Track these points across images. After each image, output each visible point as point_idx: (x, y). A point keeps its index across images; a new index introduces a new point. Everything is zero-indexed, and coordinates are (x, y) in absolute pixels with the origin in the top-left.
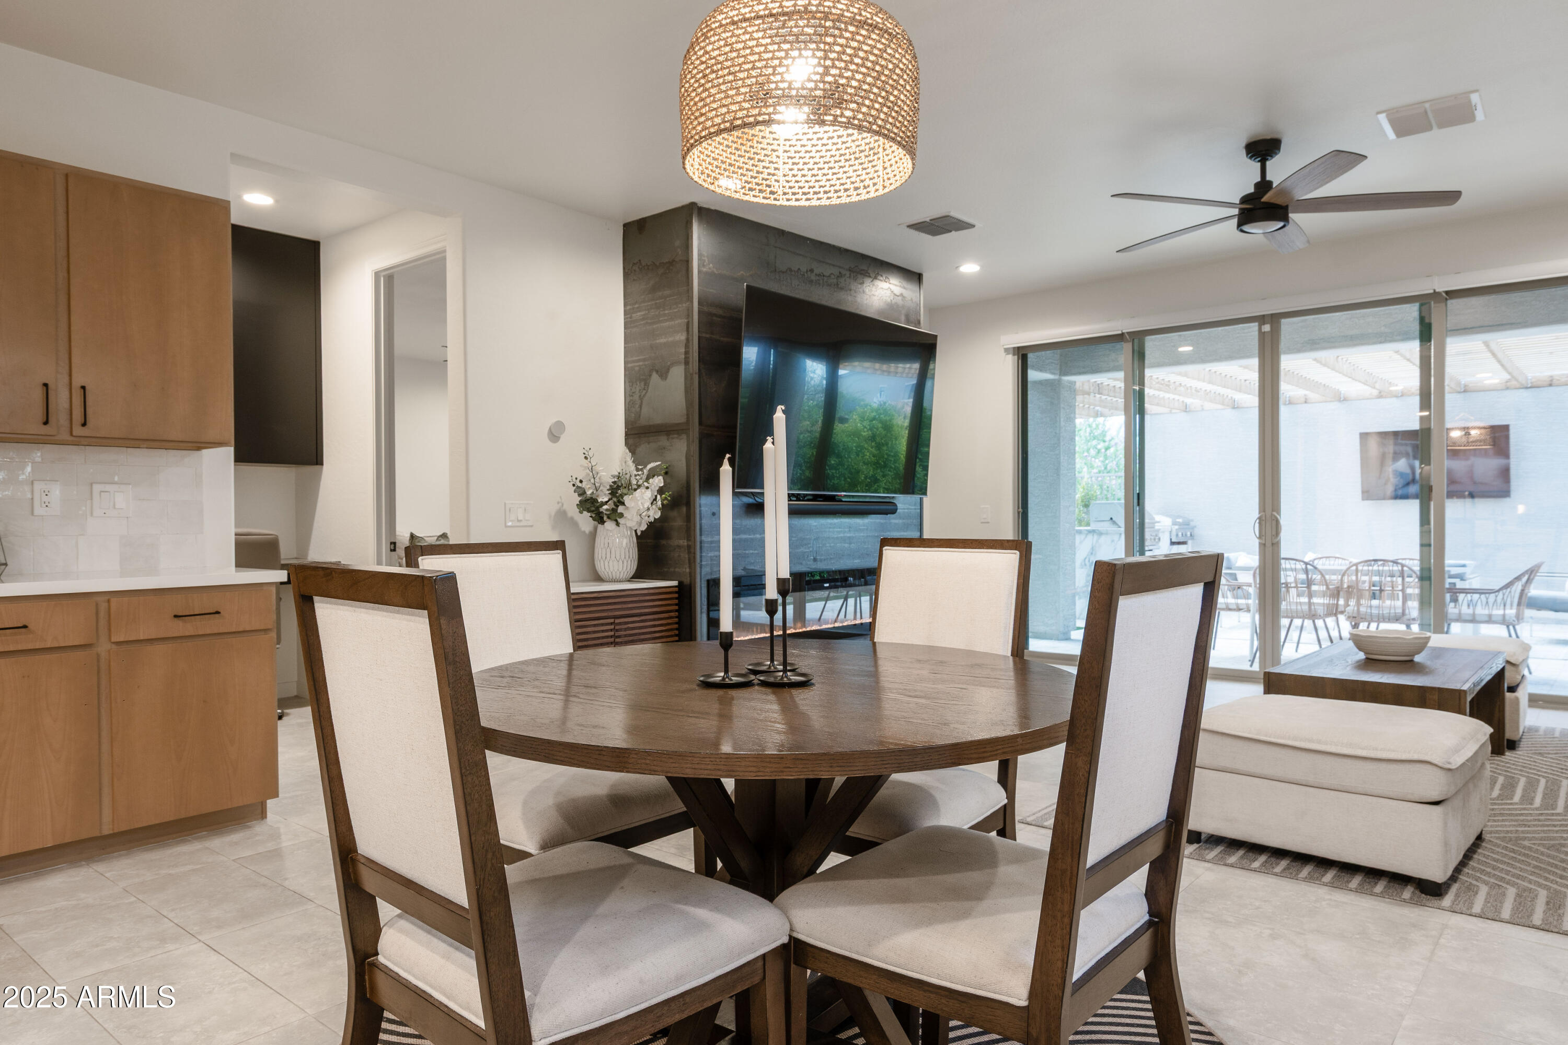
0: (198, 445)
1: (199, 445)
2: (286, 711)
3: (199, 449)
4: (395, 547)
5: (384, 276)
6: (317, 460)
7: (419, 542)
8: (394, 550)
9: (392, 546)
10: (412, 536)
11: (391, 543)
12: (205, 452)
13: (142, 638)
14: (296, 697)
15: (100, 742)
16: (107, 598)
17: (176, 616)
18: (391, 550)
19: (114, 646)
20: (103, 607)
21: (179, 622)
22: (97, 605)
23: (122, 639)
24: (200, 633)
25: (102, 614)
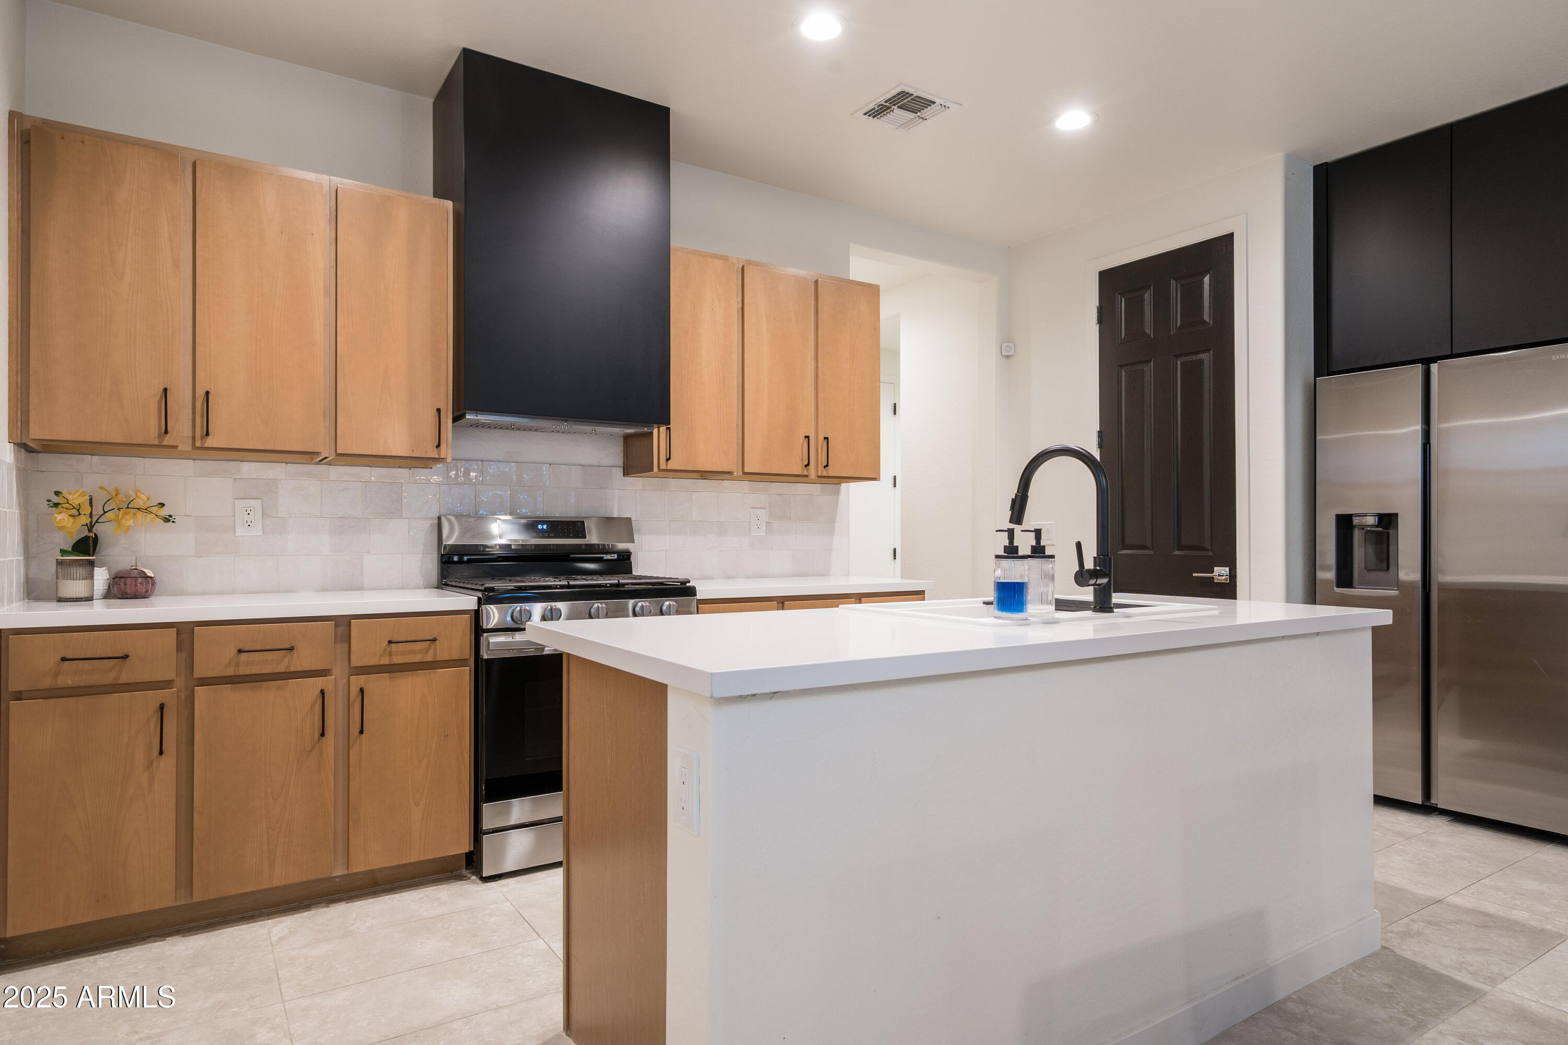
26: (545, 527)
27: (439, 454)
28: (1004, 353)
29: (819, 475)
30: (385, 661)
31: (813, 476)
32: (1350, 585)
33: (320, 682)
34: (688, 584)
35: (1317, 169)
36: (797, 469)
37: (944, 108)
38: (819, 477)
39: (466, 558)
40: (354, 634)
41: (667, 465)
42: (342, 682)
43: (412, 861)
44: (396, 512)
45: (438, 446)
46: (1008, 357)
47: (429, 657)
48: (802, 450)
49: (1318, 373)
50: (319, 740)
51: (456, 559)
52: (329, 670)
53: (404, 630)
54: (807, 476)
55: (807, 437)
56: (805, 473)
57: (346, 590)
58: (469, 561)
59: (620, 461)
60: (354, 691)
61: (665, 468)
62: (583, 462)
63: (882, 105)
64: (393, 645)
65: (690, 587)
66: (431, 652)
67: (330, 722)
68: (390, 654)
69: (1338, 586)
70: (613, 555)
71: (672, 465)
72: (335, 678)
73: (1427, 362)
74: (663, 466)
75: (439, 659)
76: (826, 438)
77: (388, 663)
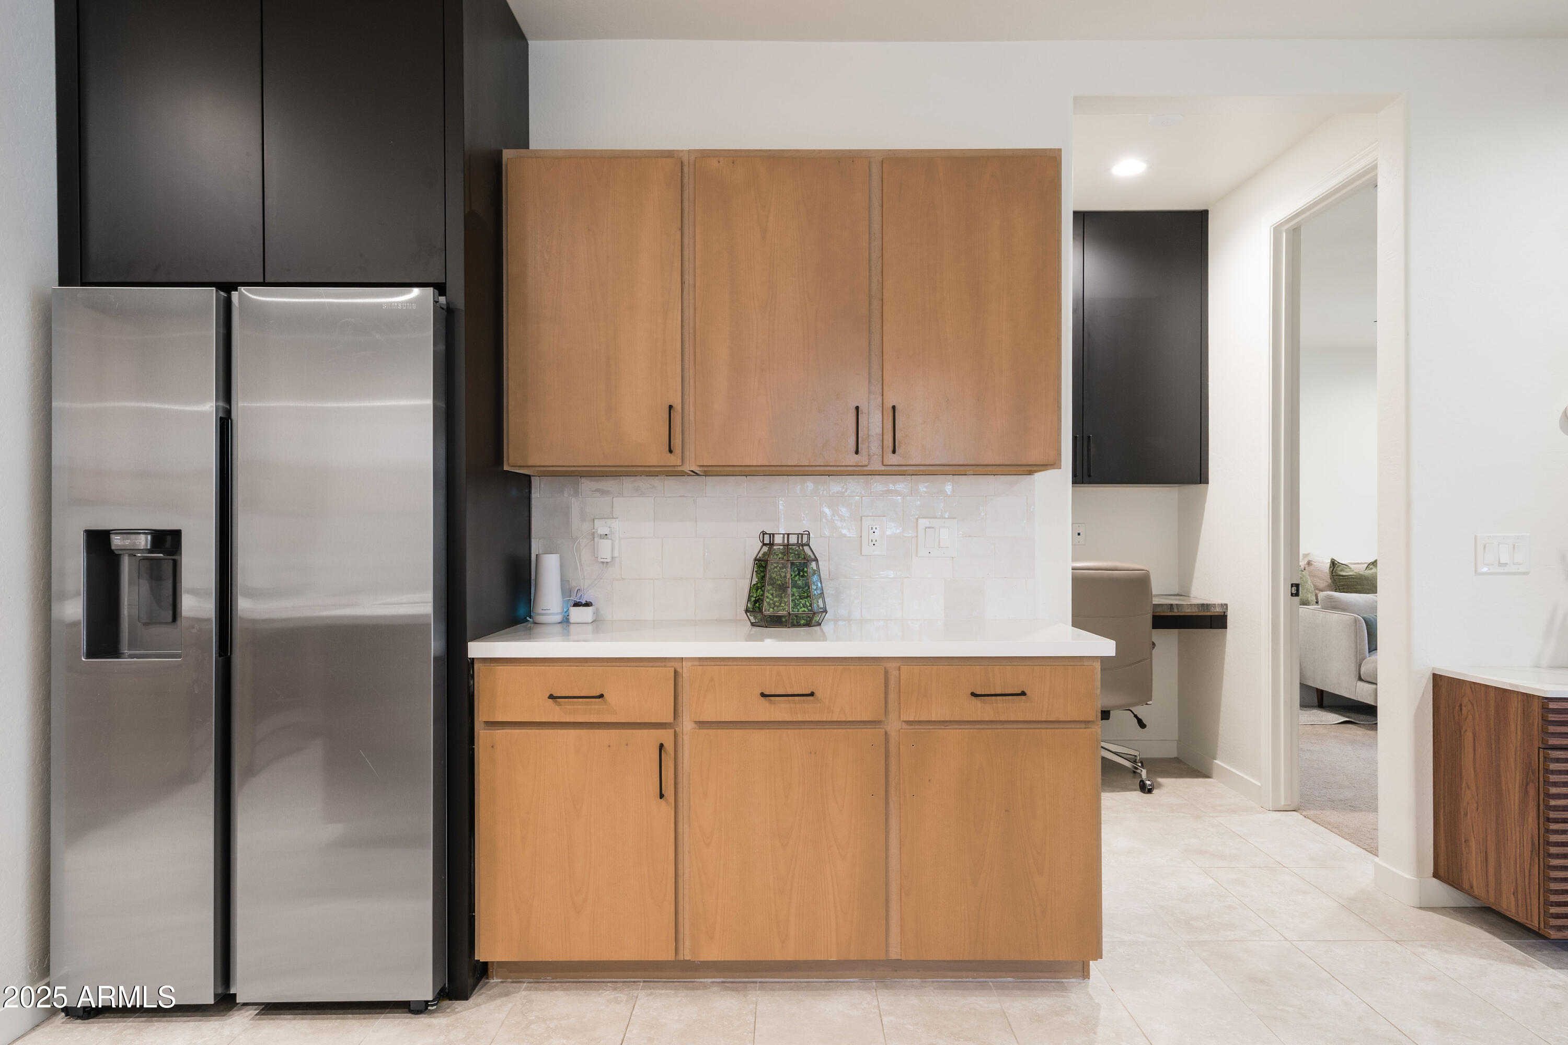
0: (1030, 469)
1: (1028, 468)
2: (1160, 780)
3: (1030, 473)
4: (1298, 590)
5: (1287, 231)
6: (1200, 476)
7: (1342, 570)
8: (1297, 594)
9: (1294, 588)
10: (1333, 563)
11: (1292, 585)
12: (1038, 476)
13: (934, 719)
14: (1177, 760)
15: (887, 842)
16: (898, 665)
17: (973, 694)
18: (1292, 595)
19: (905, 726)
20: (893, 674)
21: (977, 702)
22: (886, 672)
23: (912, 719)
24: (1002, 718)
25: (892, 684)
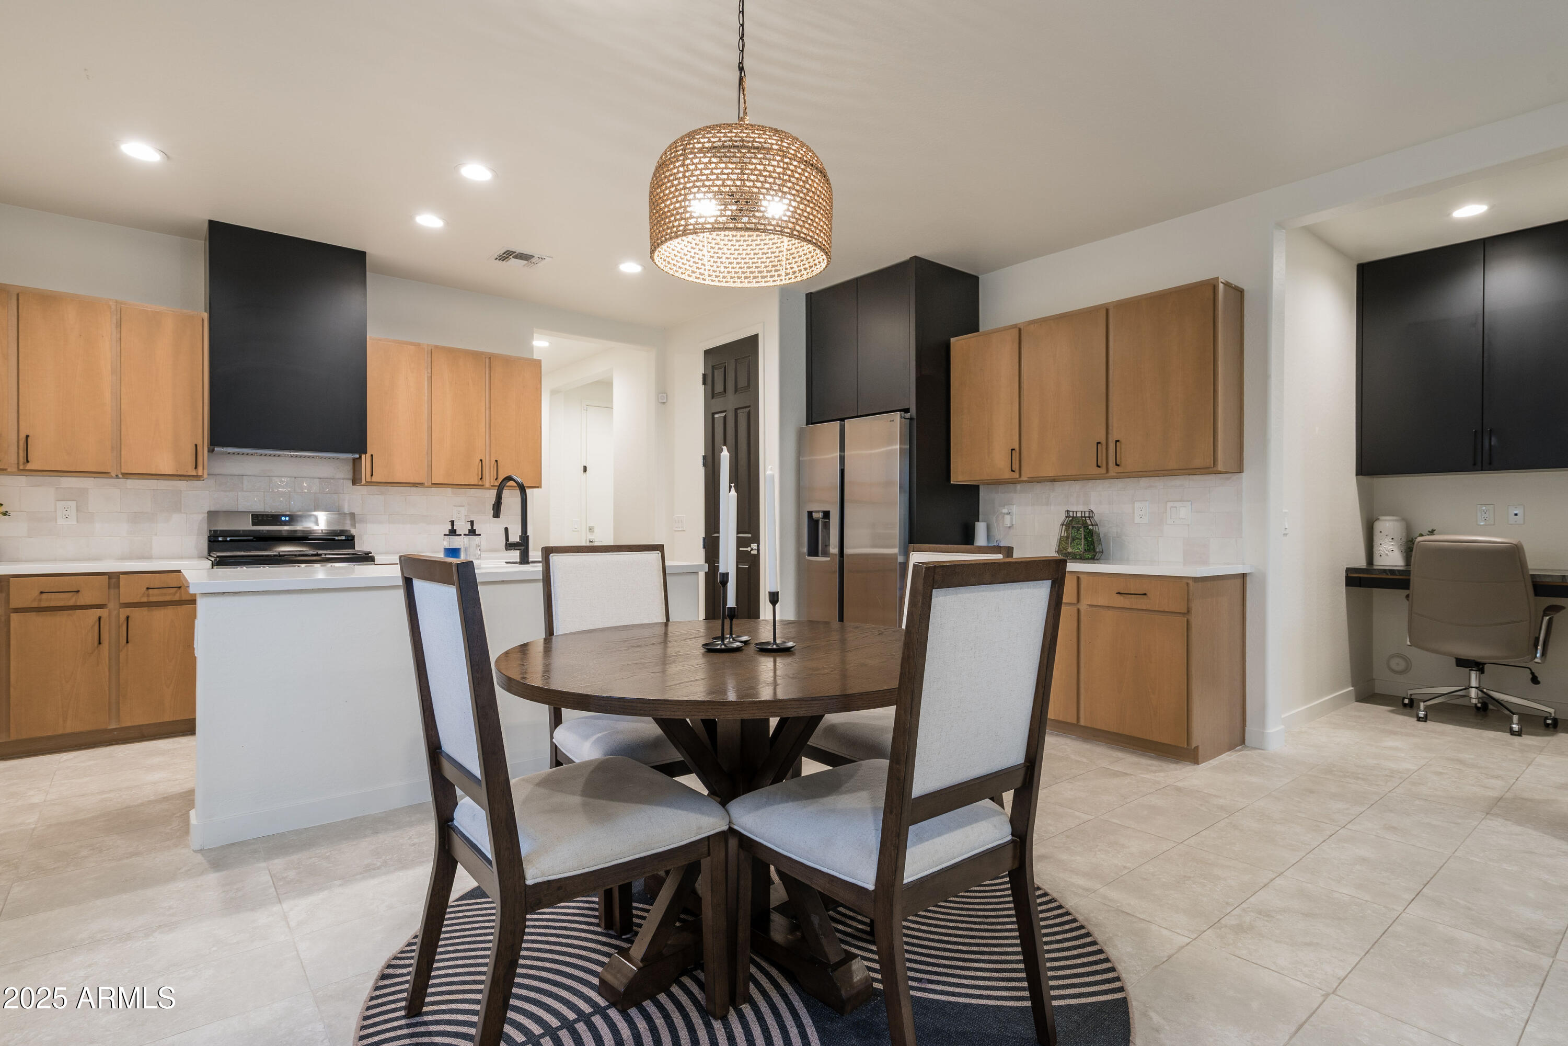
26: (287, 519)
27: (197, 473)
28: (660, 401)
29: (492, 484)
30: (145, 600)
31: (487, 485)
32: (816, 555)
33: (98, 612)
34: (370, 555)
35: (807, 295)
36: (474, 480)
37: (541, 259)
38: (492, 486)
39: (228, 539)
40: (122, 583)
41: (371, 479)
42: (114, 613)
43: (165, 720)
44: (176, 506)
45: (196, 468)
46: (664, 403)
47: (176, 598)
48: (478, 468)
49: (810, 421)
50: (98, 647)
51: (220, 539)
52: (105, 605)
53: (156, 581)
54: (483, 485)
55: (481, 460)
56: (480, 483)
57: (140, 559)
58: (231, 540)
59: (351, 476)
60: (123, 618)
61: (370, 481)
62: (322, 476)
63: (501, 256)
64: (150, 590)
65: (371, 557)
66: (178, 595)
67: (105, 636)
68: (148, 596)
69: (809, 555)
70: (342, 537)
71: (374, 479)
72: (109, 610)
73: (842, 420)
74: (369, 480)
75: (183, 599)
76: (496, 461)
77: (146, 601)
